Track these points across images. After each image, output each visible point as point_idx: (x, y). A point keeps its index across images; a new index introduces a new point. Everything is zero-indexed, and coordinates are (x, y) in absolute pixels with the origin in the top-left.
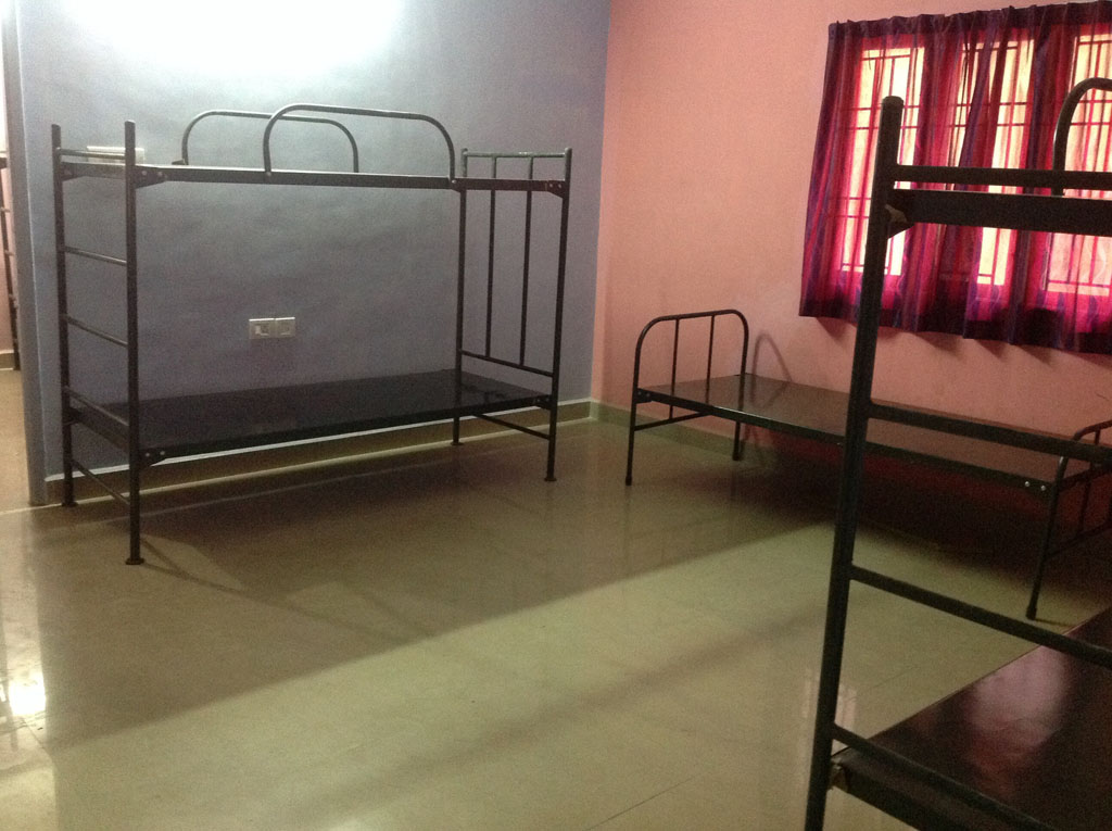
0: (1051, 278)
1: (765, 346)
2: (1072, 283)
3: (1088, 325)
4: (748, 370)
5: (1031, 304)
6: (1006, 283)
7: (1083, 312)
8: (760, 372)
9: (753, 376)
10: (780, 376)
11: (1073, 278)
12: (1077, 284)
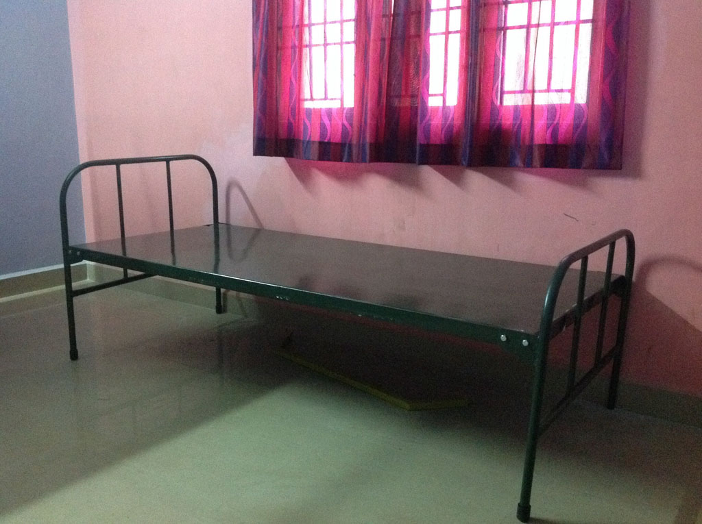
0: (506, 88)
1: (235, 192)
2: (529, 92)
3: (548, 135)
4: (221, 219)
5: (484, 121)
6: (459, 102)
7: (540, 123)
8: (233, 222)
9: (228, 225)
10: (252, 224)
11: (529, 87)
12: (533, 91)
